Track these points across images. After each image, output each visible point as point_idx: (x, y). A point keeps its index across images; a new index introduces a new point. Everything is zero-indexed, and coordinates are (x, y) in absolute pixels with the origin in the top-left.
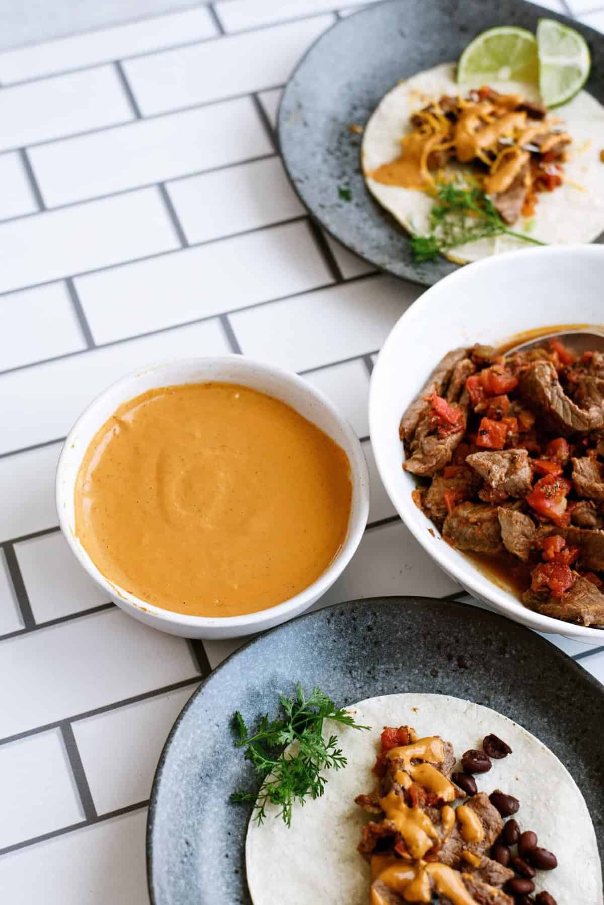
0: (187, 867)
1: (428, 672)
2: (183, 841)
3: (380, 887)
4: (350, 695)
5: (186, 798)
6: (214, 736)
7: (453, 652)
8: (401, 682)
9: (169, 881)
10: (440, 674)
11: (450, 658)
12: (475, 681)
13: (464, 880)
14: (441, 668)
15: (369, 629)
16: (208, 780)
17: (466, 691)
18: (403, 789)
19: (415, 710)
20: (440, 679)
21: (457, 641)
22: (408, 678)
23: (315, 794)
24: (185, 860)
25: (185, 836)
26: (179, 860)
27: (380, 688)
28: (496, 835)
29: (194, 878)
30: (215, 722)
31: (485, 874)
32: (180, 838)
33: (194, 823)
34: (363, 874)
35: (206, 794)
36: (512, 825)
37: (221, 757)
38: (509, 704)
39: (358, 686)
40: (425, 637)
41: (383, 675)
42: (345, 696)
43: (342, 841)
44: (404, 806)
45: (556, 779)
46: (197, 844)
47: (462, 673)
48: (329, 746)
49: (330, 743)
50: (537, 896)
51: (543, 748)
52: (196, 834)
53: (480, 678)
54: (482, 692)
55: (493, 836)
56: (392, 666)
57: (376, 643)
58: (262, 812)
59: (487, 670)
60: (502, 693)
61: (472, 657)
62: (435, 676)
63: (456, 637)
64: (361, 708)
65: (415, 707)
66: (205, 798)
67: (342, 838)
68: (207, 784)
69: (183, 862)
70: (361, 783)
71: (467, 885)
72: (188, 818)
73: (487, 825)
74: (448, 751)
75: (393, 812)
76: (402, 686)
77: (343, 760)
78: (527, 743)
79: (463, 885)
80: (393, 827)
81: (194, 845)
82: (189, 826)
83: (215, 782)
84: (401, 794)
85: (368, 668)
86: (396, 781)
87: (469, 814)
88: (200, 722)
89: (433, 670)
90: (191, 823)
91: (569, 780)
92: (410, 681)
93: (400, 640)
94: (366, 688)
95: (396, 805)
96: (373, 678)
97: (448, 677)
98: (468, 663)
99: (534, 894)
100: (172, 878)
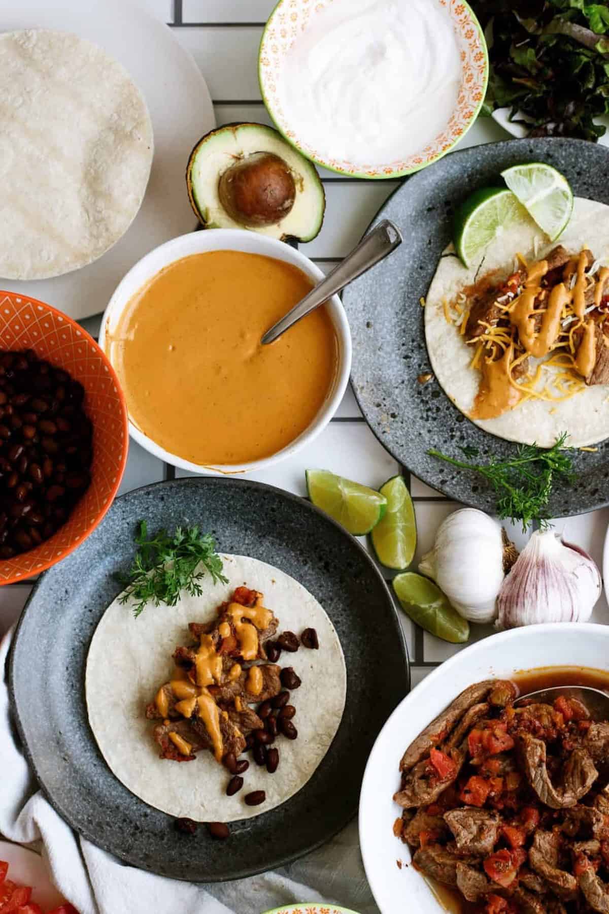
0: (58, 607)
1: (301, 559)
2: (64, 590)
3: (167, 689)
4: (237, 546)
5: (80, 563)
6: (123, 530)
7: (324, 557)
8: (278, 555)
9: (39, 612)
10: (308, 565)
11: (320, 559)
12: (329, 584)
13: (221, 716)
14: (311, 561)
15: (273, 510)
16: (104, 556)
17: (320, 586)
18: (220, 636)
19: (273, 581)
20: (306, 568)
21: (331, 552)
22: (285, 555)
23: (169, 604)
24: (59, 602)
25: (68, 587)
26: (54, 601)
27: (261, 552)
28: (269, 696)
29: (59, 616)
30: (128, 521)
31: (243, 718)
32: (63, 587)
33: (78, 581)
34: (169, 671)
35: (98, 565)
36: (284, 695)
37: (122, 545)
38: (343, 612)
39: (246, 542)
40: (309, 535)
41: (269, 544)
42: (233, 544)
43: (170, 642)
44: (213, 648)
45: (335, 682)
46: (73, 594)
47: (323, 573)
48: (196, 577)
49: (198, 575)
50: (270, 749)
51: (341, 658)
52: (76, 587)
53: (334, 584)
54: (331, 594)
55: (266, 696)
56: (278, 541)
57: (274, 521)
58: (127, 596)
59: (341, 582)
60: (342, 603)
61: (335, 567)
62: (305, 565)
63: (331, 549)
64: (238, 560)
65: (275, 580)
66: (96, 566)
67: (171, 640)
68: (101, 559)
69: (56, 603)
70: (206, 612)
71: (222, 720)
72: (76, 576)
73: (265, 688)
74: (274, 624)
75: (203, 649)
76: (277, 559)
77: (200, 592)
78: (334, 649)
79: (218, 719)
80: (194, 660)
81: (71, 594)
82: (74, 581)
83: (109, 558)
84: (217, 639)
85: (260, 534)
86: (218, 629)
87: (257, 674)
88: (115, 518)
89: (306, 560)
90: (76, 580)
91: (343, 689)
92: (285, 558)
93: (292, 528)
94: (251, 547)
95: (209, 645)
96: (261, 542)
97: (313, 569)
98: (331, 570)
99: (268, 747)
100: (42, 611)
